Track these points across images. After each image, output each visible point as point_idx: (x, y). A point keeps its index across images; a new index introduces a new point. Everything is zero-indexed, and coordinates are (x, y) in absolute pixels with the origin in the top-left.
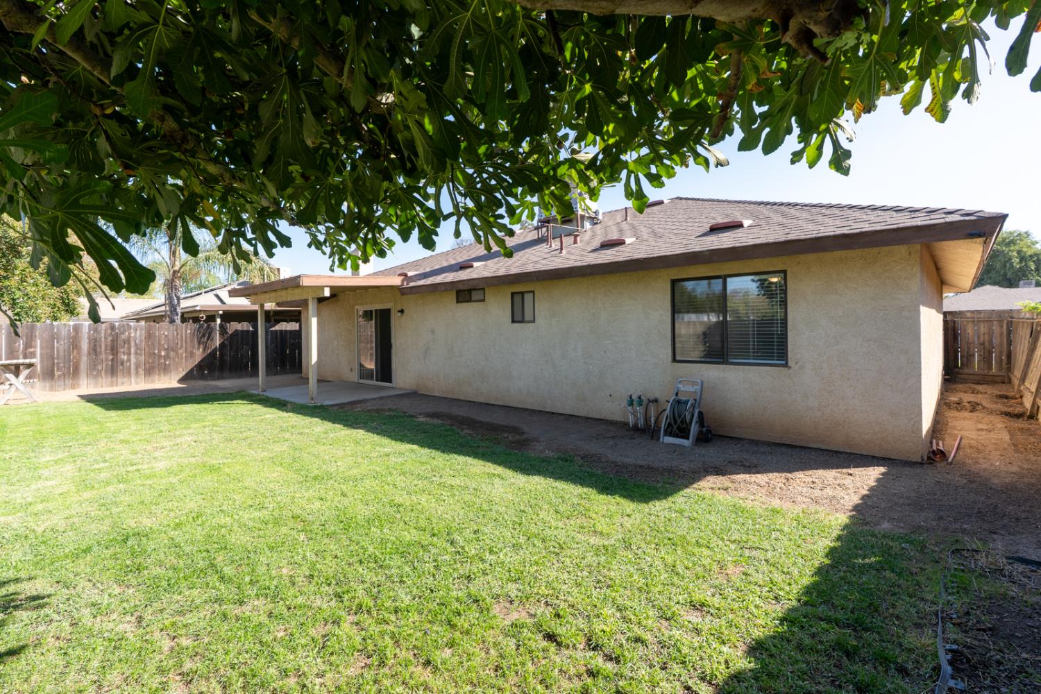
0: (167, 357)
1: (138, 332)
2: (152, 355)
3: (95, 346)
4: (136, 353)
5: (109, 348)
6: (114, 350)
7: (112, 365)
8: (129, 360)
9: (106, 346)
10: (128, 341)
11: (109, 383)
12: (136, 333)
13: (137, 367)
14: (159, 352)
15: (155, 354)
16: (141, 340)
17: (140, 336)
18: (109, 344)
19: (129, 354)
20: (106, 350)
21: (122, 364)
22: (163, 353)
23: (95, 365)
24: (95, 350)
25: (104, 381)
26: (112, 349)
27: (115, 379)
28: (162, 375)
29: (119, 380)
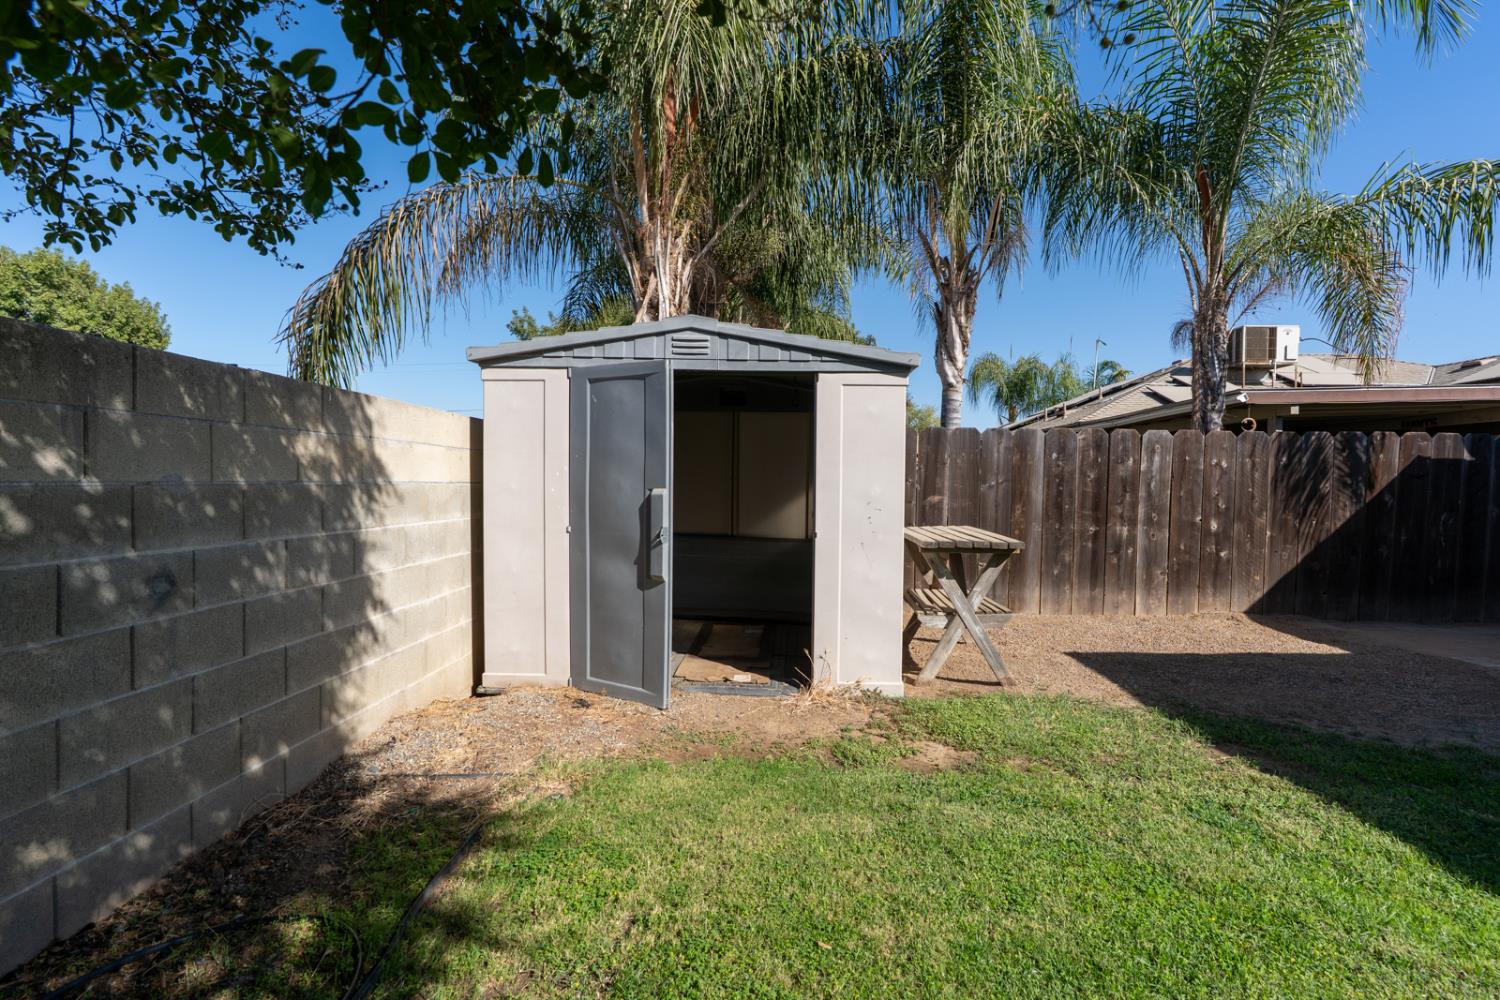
0: (1222, 538)
1: (1157, 459)
2: (1183, 528)
3: (1060, 493)
4: (1149, 521)
5: (1089, 503)
6: (1100, 510)
7: (1095, 552)
8: (1132, 541)
9: (1084, 494)
10: (1130, 484)
11: (1085, 602)
12: (1151, 461)
13: (1151, 562)
14: (1206, 520)
15: (1194, 524)
16: (1162, 482)
17: (1162, 469)
18: (1089, 490)
19: (1133, 523)
20: (1082, 506)
21: (1117, 551)
22: (1214, 526)
23: (1058, 549)
24: (1059, 506)
25: (1075, 594)
26: (1096, 507)
27: (1098, 591)
28: (1210, 591)
29: (1109, 597)
